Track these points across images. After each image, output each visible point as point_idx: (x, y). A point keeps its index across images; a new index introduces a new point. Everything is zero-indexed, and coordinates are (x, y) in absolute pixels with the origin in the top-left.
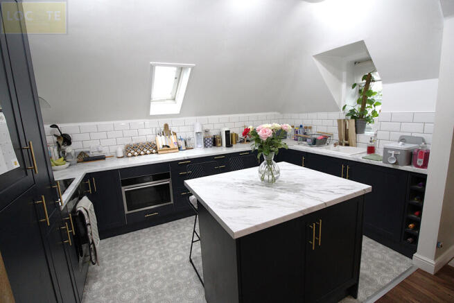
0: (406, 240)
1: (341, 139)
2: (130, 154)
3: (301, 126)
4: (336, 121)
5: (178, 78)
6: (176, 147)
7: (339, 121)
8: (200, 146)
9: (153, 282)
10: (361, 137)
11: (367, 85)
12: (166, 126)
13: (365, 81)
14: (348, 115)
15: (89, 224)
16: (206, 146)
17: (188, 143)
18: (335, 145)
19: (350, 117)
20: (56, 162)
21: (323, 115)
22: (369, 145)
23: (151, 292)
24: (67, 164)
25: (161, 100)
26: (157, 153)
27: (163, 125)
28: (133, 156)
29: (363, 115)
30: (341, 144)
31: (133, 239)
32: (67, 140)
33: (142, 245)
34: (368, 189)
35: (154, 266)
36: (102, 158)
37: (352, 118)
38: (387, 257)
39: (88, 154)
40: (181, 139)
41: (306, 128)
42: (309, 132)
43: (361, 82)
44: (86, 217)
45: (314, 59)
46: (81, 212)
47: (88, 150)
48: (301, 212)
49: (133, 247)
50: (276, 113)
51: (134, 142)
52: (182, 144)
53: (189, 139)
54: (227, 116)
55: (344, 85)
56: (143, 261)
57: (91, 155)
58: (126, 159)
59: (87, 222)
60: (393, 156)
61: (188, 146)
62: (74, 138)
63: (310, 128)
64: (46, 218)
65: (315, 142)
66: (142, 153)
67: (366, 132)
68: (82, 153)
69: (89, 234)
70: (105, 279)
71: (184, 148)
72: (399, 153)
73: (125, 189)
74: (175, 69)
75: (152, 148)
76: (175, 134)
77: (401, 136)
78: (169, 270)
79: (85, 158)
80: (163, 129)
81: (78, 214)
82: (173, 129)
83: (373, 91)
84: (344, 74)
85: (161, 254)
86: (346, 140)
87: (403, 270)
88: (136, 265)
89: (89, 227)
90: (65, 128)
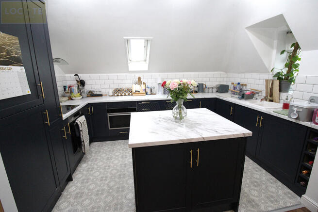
0: (299, 182)
1: (267, 96)
2: (116, 95)
3: (239, 84)
4: (265, 81)
5: (146, 47)
6: (144, 92)
7: (267, 81)
8: (160, 93)
9: (112, 170)
10: (284, 95)
11: (295, 51)
12: (139, 78)
13: (293, 48)
14: (275, 76)
15: (82, 131)
16: (164, 93)
17: (152, 90)
18: (262, 100)
19: (276, 78)
20: (75, 96)
21: (256, 75)
22: (285, 102)
23: (109, 175)
24: (81, 97)
25: (137, 62)
26: (132, 95)
27: (138, 78)
28: (118, 96)
29: (289, 77)
30: (266, 100)
31: (112, 145)
32: (82, 83)
33: (115, 149)
34: (248, 134)
35: (116, 162)
36: (101, 95)
37: (278, 79)
38: (280, 192)
39: (94, 93)
40: (148, 87)
41: (242, 85)
42: (244, 88)
43: (290, 49)
44: (80, 126)
45: (246, 31)
46: (77, 124)
47: (94, 90)
48: (181, 140)
49: (110, 149)
50: (222, 73)
51: (119, 88)
52: (148, 91)
53: (154, 88)
54: (181, 73)
55: (274, 52)
56: (111, 158)
57: (95, 93)
58: (114, 97)
59: (80, 129)
60: (295, 112)
61: (153, 92)
62: (87, 83)
63: (246, 85)
64: (47, 121)
65: (243, 96)
66: (123, 94)
67: (290, 91)
68: (90, 92)
69: (81, 136)
70: (90, 163)
71: (149, 93)
72: (301, 110)
73: (109, 115)
74: (143, 41)
75: (129, 92)
76: (145, 84)
77: (311, 97)
78: (123, 166)
79: (92, 94)
80: (137, 80)
81: (75, 124)
82: (143, 80)
83: (299, 57)
84: (275, 42)
85: (123, 156)
86: (271, 97)
87: (289, 205)
88: (108, 159)
89: (81, 132)
90: (82, 76)
